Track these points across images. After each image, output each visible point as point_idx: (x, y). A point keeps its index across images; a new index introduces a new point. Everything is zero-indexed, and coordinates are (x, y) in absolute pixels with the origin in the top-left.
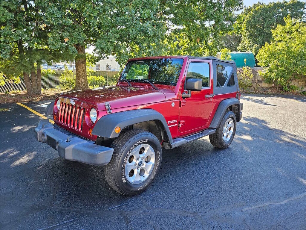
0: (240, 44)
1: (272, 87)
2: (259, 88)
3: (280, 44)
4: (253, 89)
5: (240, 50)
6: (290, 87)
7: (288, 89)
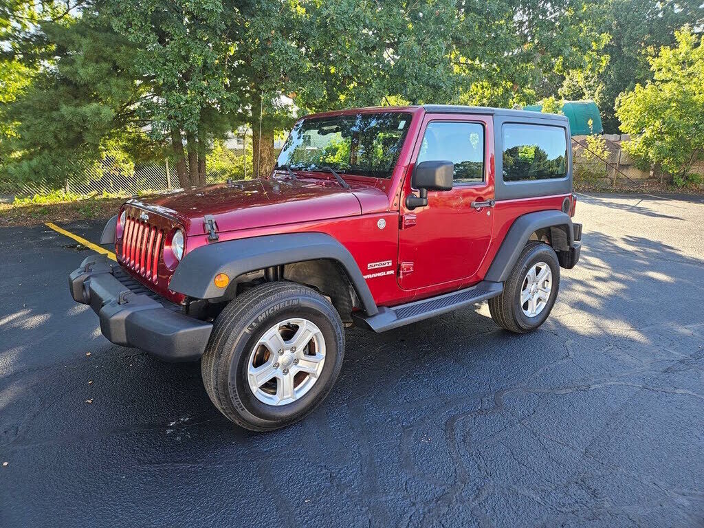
0: (565, 83)
1: (650, 178)
2: (622, 180)
3: (667, 87)
4: (609, 183)
5: (565, 95)
6: (687, 178)
7: (684, 183)
